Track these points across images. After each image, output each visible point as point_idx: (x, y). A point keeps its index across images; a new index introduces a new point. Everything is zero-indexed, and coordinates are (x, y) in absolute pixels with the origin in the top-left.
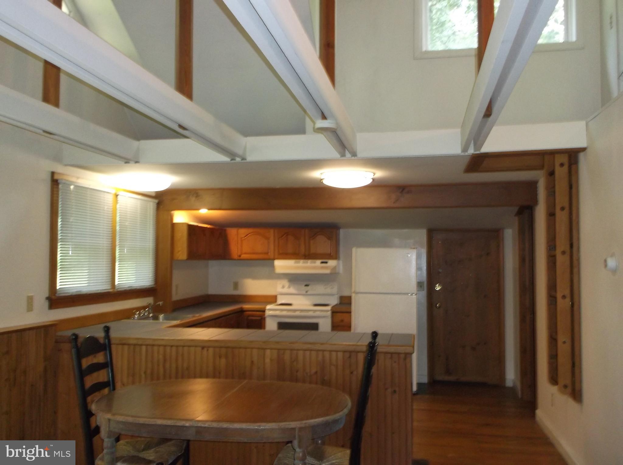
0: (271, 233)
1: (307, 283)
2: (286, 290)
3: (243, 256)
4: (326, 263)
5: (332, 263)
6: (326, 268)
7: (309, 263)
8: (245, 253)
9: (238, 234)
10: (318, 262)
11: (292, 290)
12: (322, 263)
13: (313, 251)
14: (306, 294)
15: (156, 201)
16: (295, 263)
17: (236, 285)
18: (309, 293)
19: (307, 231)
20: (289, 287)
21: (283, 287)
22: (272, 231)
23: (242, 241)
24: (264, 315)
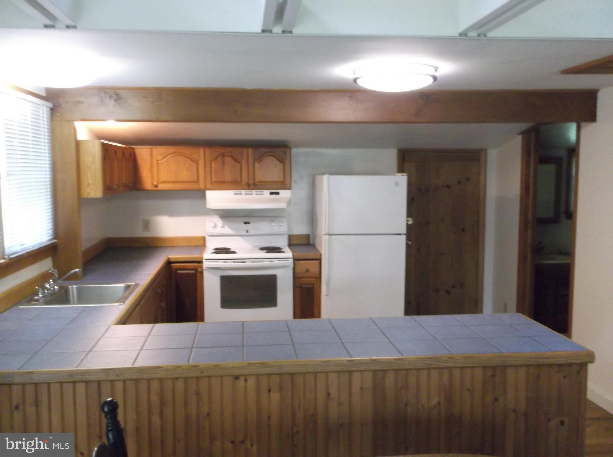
0: (201, 153)
1: (247, 220)
2: (219, 230)
3: (161, 187)
4: (277, 193)
5: (285, 194)
6: (277, 200)
7: (254, 194)
8: (164, 182)
9: (151, 155)
10: (267, 193)
11: (227, 230)
12: (272, 193)
13: (259, 177)
14: (247, 235)
15: (50, 105)
16: (235, 194)
17: (147, 225)
18: (250, 233)
19: (250, 151)
20: (223, 227)
21: (215, 227)
22: (201, 150)
23: (158, 163)
24: (201, 267)
